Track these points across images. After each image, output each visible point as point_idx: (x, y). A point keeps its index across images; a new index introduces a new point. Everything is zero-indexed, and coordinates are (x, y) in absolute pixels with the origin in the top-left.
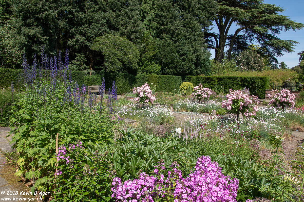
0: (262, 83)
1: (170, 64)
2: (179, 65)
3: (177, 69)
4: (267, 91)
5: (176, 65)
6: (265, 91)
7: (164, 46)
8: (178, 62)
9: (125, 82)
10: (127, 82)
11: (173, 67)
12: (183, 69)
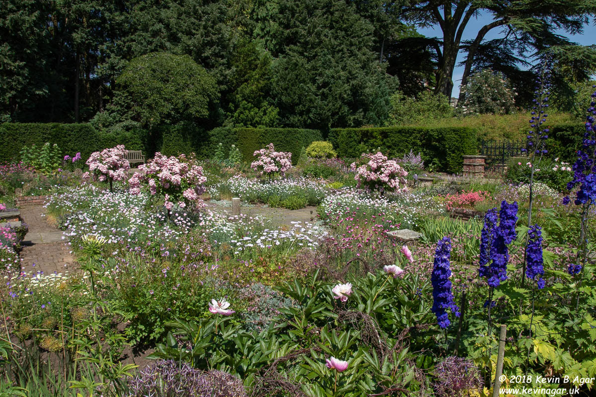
0: (457, 141)
1: (298, 105)
2: (313, 107)
3: (311, 115)
4: (467, 158)
5: (309, 106)
6: (463, 158)
7: (286, 69)
8: (311, 101)
9: (182, 144)
10: (189, 143)
11: (303, 111)
12: (322, 115)
